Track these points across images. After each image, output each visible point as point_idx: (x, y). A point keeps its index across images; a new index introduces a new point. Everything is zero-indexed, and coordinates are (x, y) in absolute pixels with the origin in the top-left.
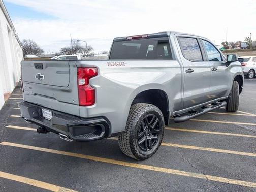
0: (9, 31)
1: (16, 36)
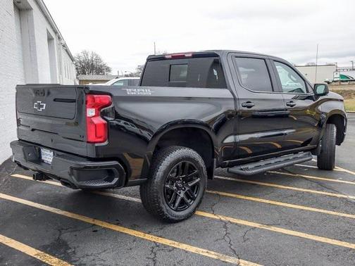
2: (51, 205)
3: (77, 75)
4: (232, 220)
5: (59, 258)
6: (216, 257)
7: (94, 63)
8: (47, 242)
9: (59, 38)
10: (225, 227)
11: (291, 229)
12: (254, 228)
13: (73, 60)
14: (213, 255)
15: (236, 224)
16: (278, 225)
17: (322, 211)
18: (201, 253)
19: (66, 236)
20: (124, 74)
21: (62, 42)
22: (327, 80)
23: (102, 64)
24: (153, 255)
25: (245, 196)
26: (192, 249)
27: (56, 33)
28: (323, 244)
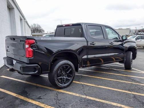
0: (21, 20)
1: (26, 22)
2: (21, 80)
3: (32, 33)
4: (85, 84)
5: (24, 96)
6: (78, 96)
7: (38, 28)
8: (20, 92)
9: (24, 19)
10: (83, 86)
11: (106, 86)
12: (93, 86)
13: (30, 27)
14: (77, 95)
15: (87, 85)
16: (101, 85)
17: (117, 80)
18: (73, 94)
19: (26, 90)
20: (49, 32)
21: (26, 20)
22: (126, 34)
23: (41, 29)
24: (57, 95)
25: (91, 76)
26: (71, 93)
27: (23, 17)
28: (116, 91)
